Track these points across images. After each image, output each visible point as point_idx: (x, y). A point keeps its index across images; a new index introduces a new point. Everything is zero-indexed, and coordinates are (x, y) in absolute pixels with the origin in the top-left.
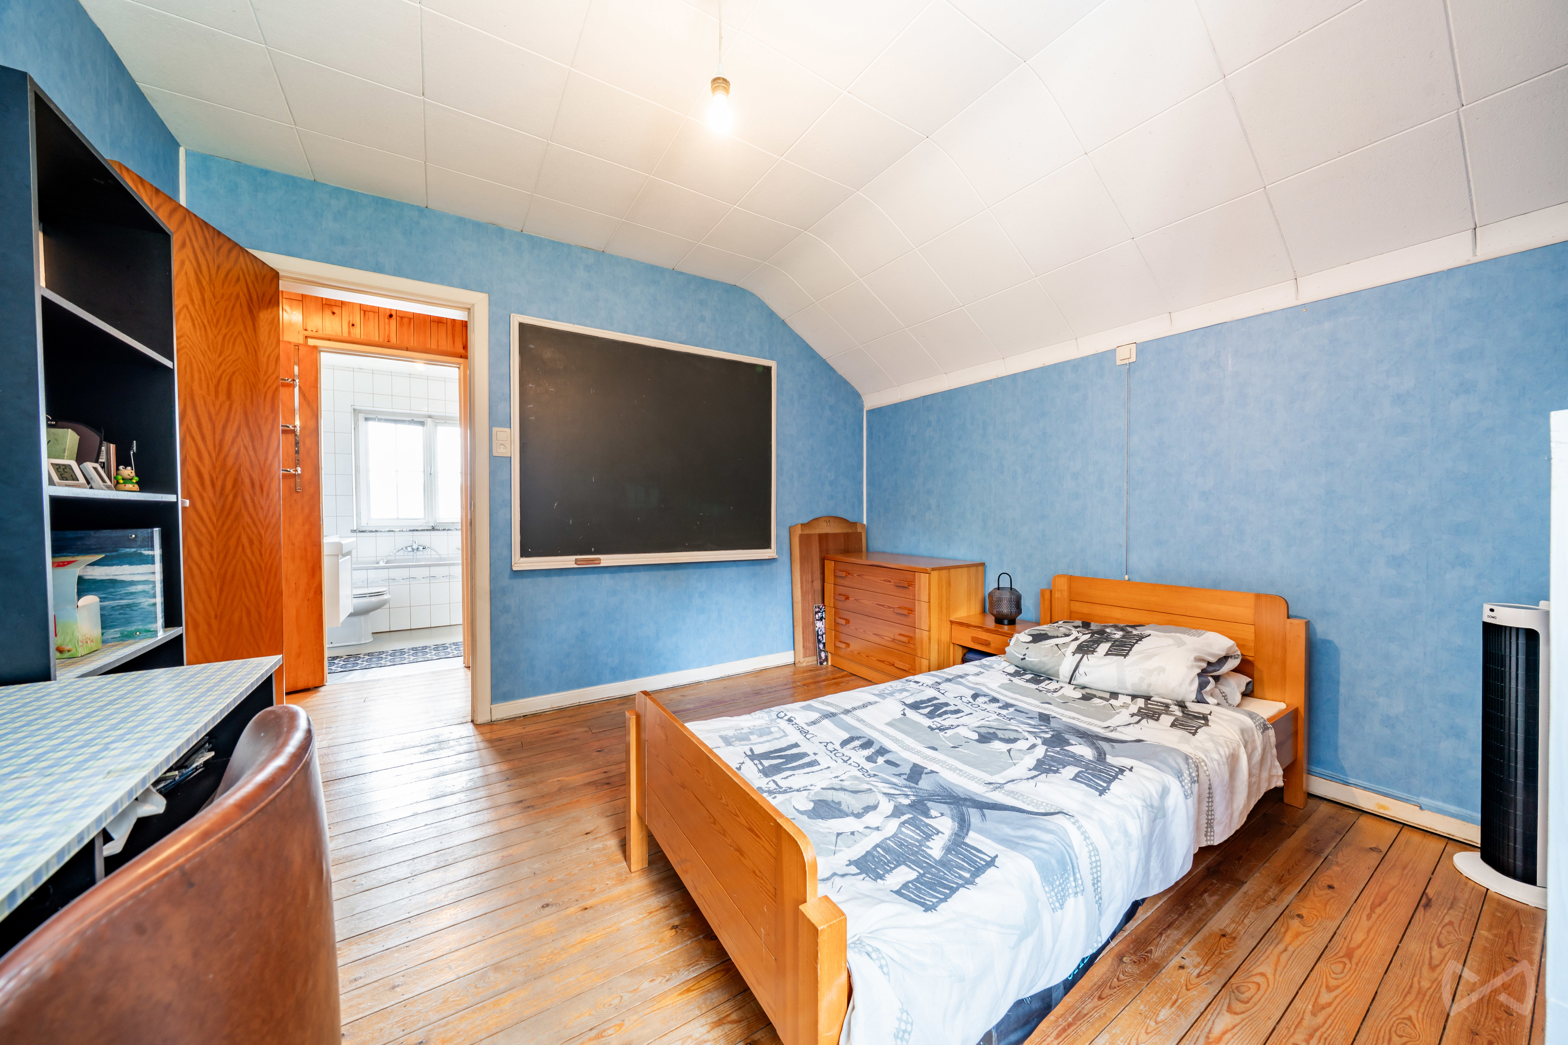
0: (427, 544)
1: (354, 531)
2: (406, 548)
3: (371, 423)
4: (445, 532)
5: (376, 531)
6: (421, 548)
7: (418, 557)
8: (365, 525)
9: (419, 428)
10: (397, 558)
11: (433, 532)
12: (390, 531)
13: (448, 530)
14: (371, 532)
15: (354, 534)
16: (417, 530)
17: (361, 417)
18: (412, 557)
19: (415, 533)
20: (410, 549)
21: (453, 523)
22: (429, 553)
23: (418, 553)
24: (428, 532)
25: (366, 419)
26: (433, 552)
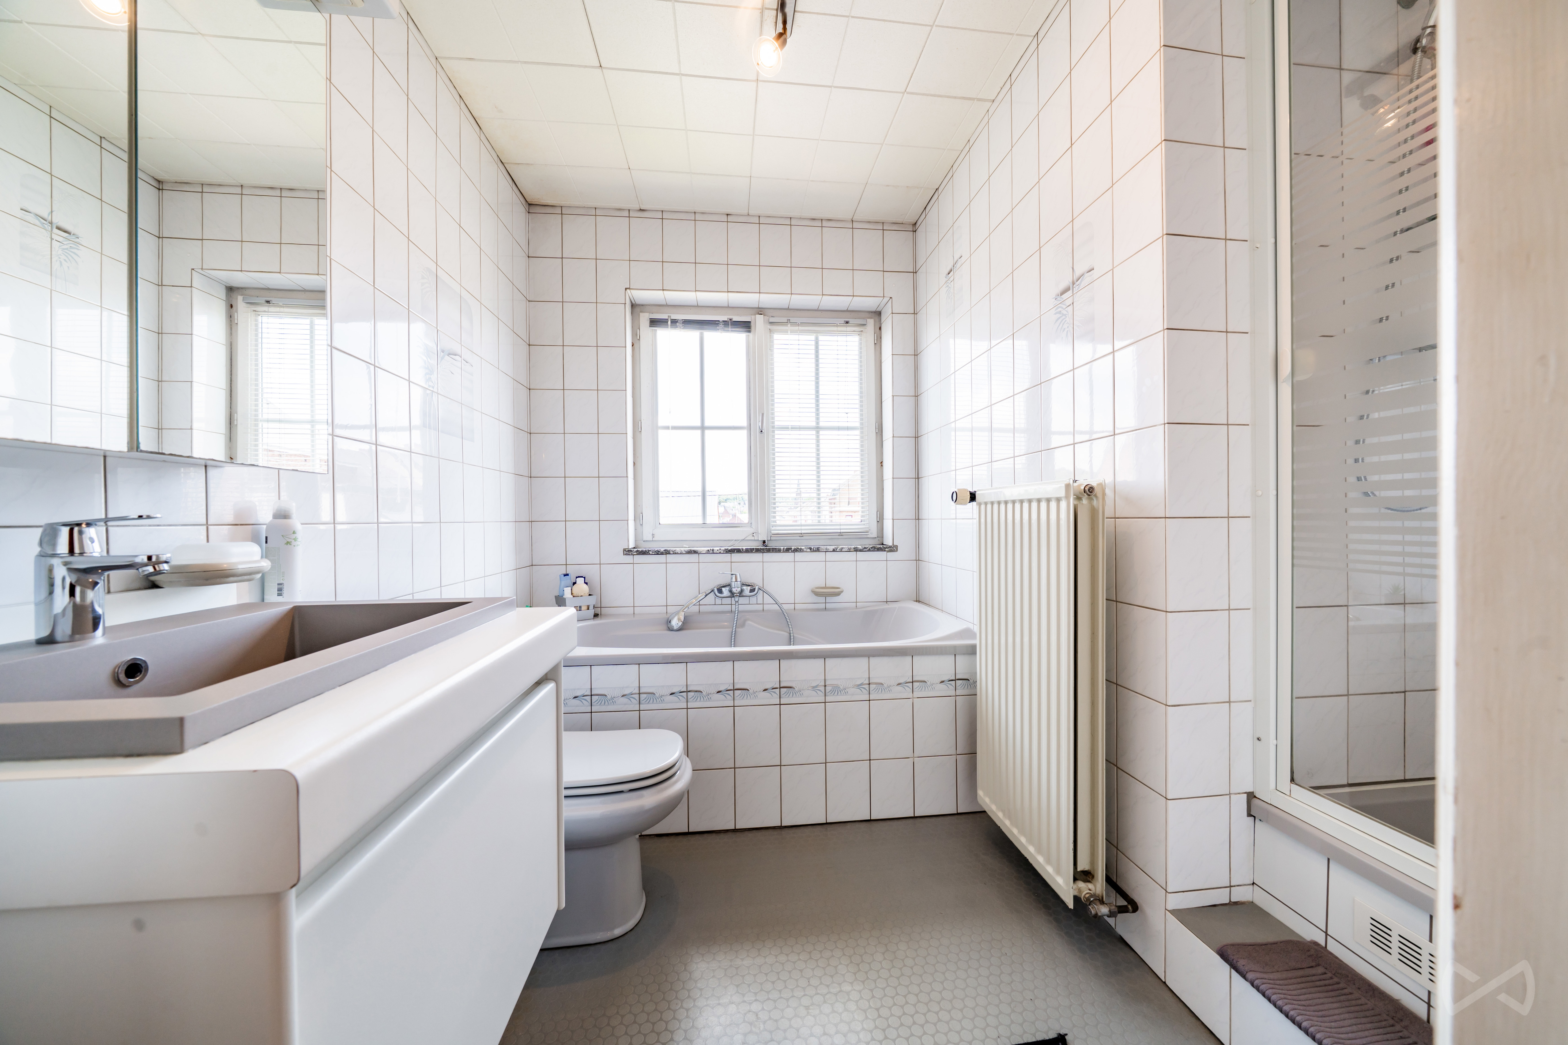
0: (757, 581)
1: (628, 552)
2: (720, 591)
3: (663, 334)
4: (789, 556)
5: (667, 552)
6: (747, 590)
7: (741, 608)
8: (650, 538)
9: (739, 338)
10: (703, 608)
11: (768, 556)
12: (690, 552)
13: (796, 550)
14: (658, 553)
15: (629, 559)
16: (739, 551)
17: (645, 318)
18: (728, 608)
19: (736, 557)
20: (726, 591)
21: (801, 535)
22: (760, 601)
23: (742, 600)
24: (758, 556)
25: (654, 323)
26: (768, 599)
